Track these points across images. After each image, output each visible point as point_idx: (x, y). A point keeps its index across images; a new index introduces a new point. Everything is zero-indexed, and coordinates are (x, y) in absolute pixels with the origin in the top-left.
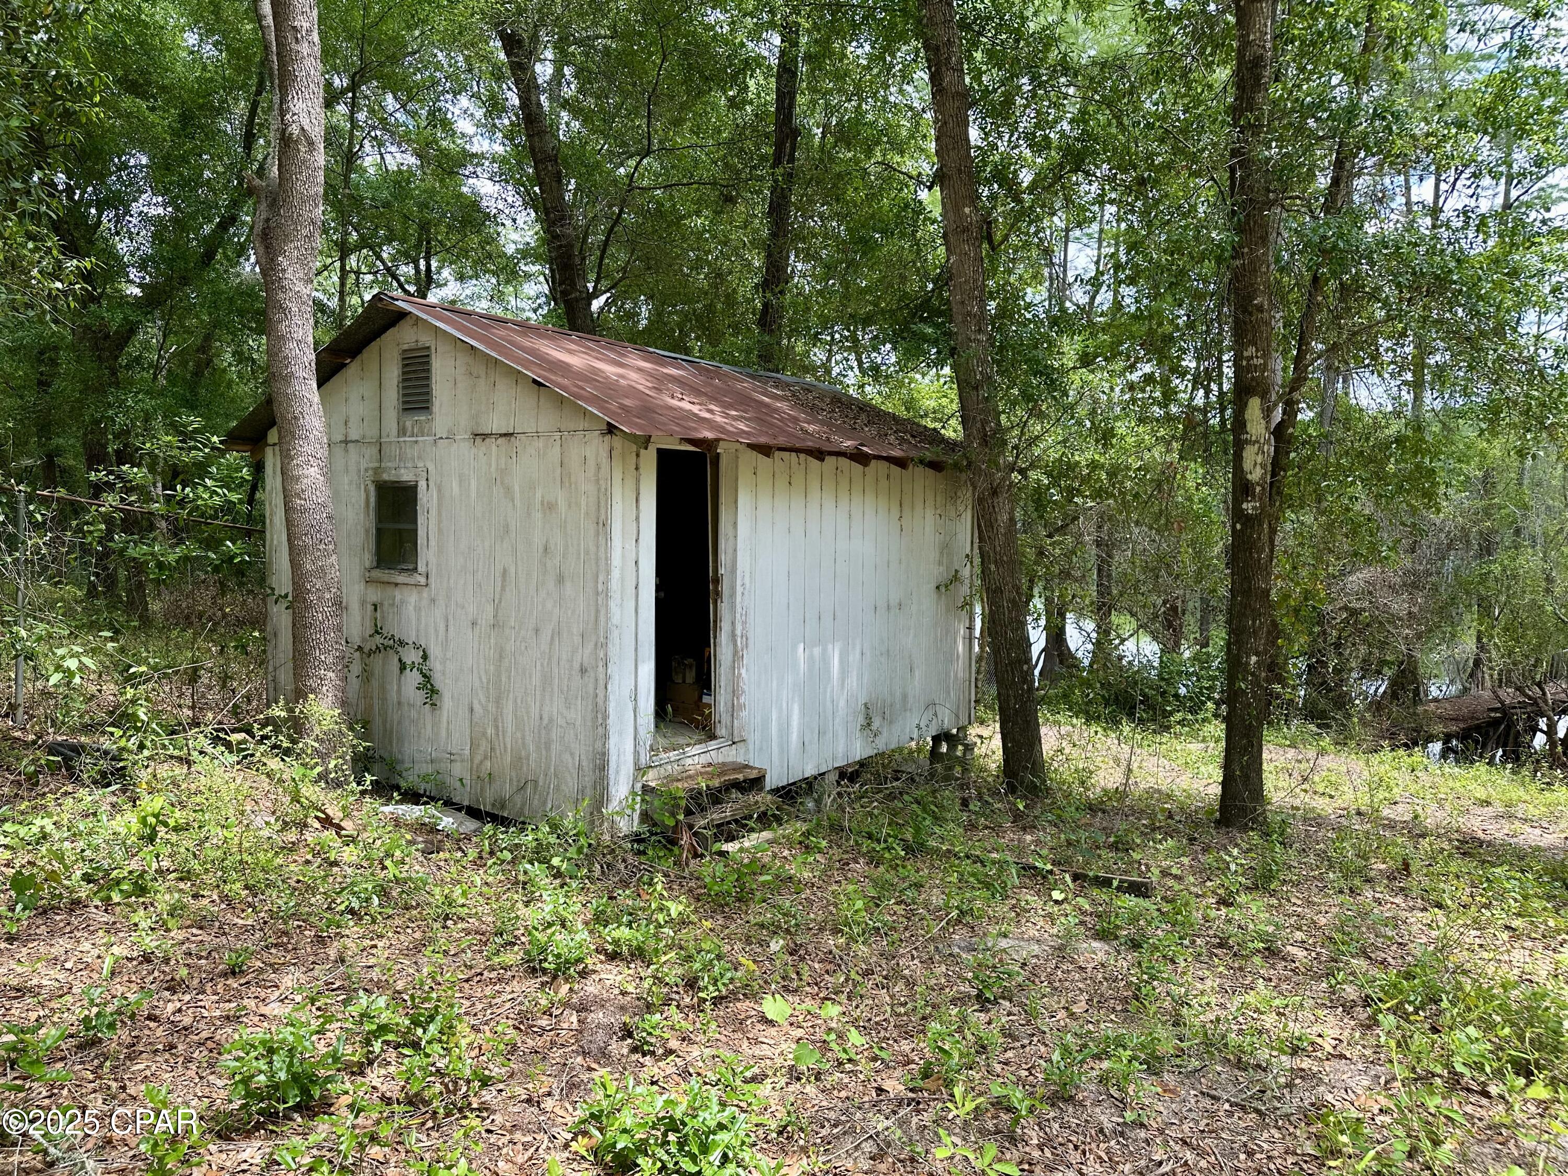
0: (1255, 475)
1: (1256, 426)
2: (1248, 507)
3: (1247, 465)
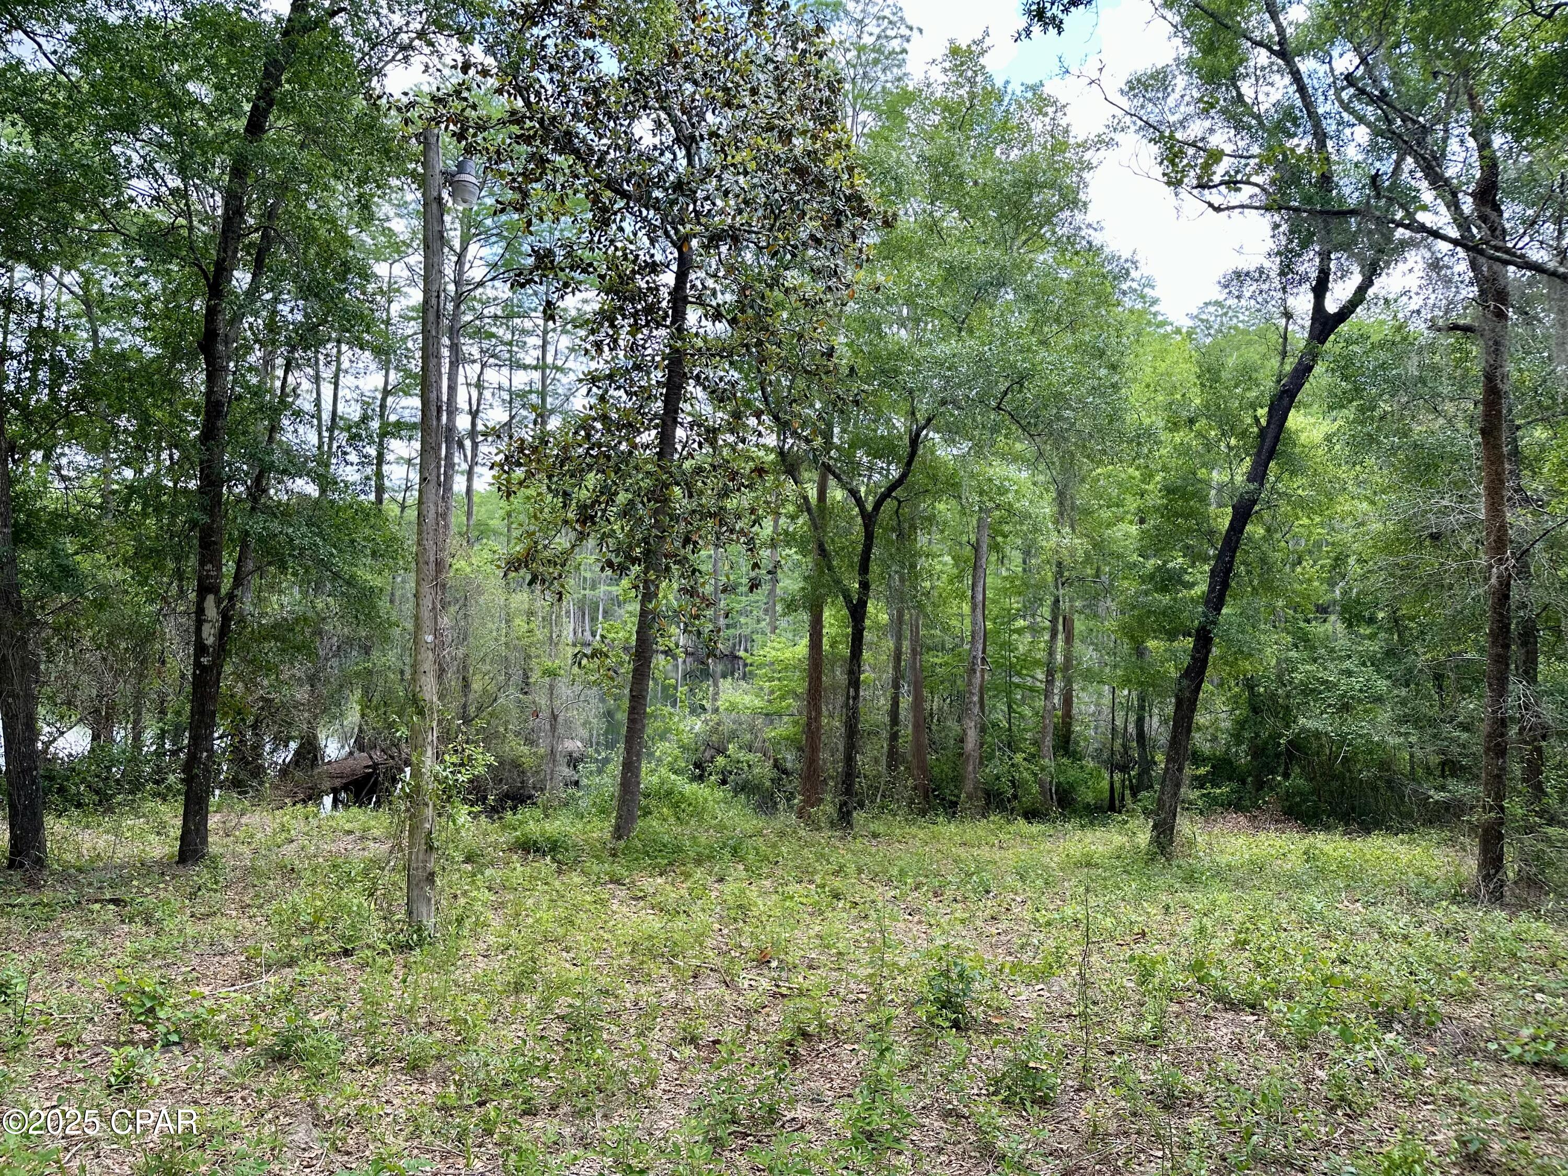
0: (210, 641)
1: (211, 611)
2: (205, 660)
3: (205, 635)
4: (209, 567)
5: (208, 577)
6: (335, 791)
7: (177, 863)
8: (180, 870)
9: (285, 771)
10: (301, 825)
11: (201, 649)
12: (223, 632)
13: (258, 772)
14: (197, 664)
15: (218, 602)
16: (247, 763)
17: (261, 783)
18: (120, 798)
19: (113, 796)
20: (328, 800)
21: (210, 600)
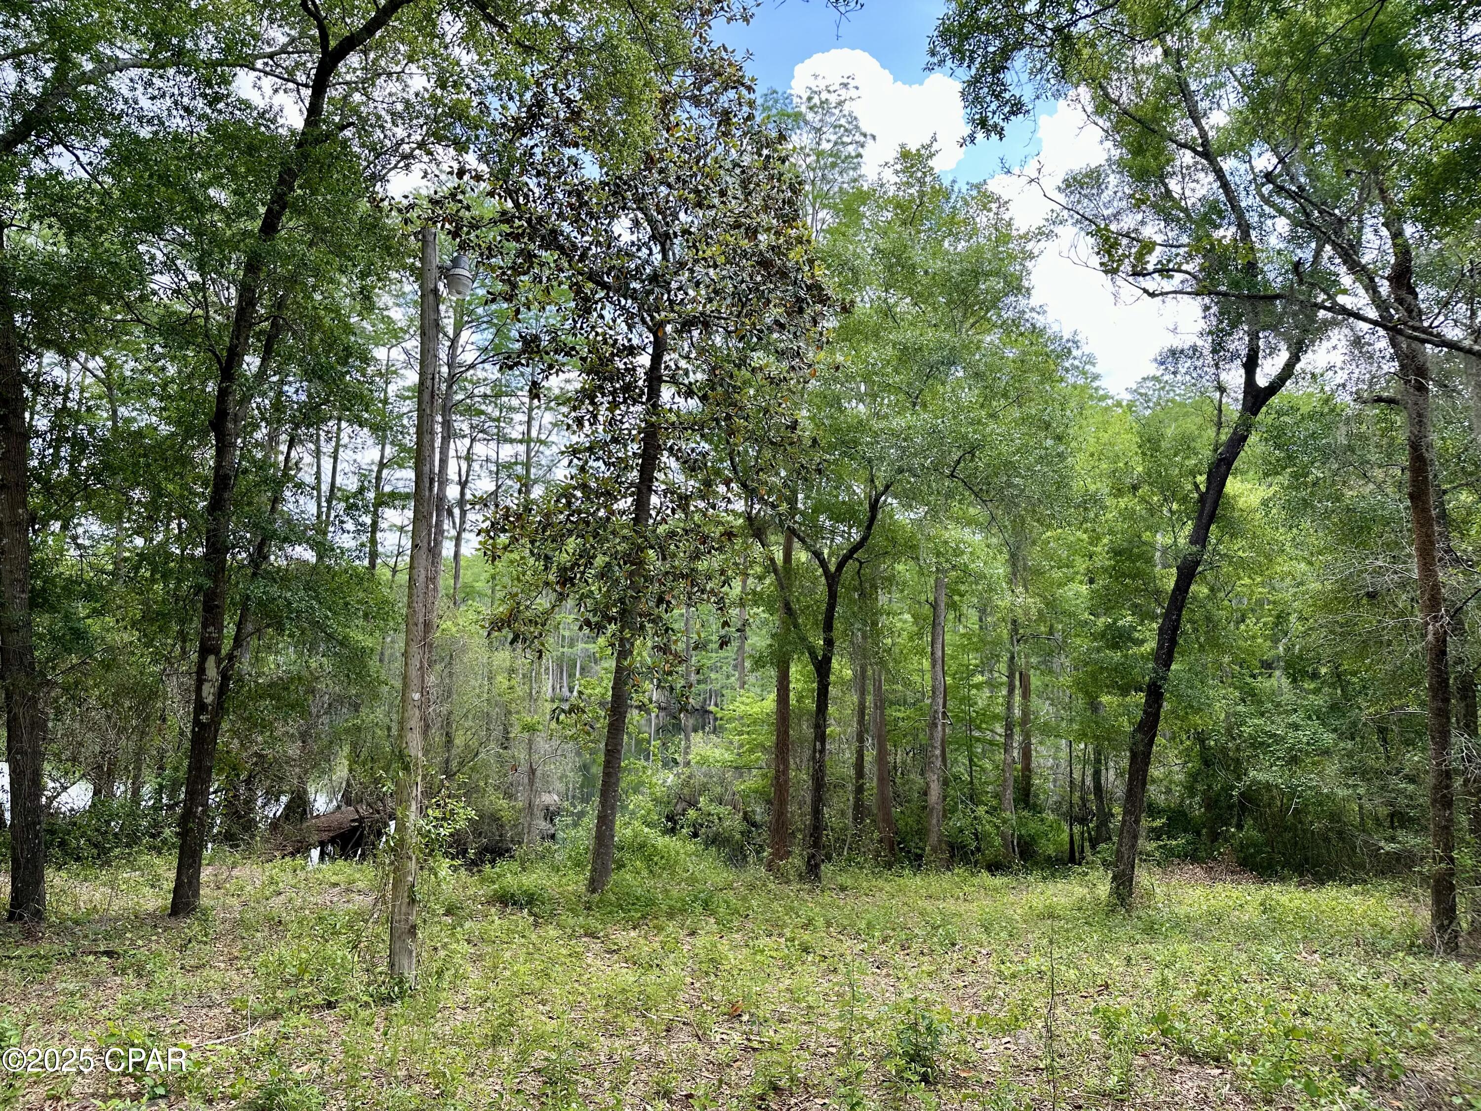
0: (209, 700)
1: (212, 671)
2: (203, 718)
3: (204, 694)
4: (211, 629)
5: (209, 639)
6: (322, 844)
7: (170, 915)
8: (172, 923)
9: (275, 825)
10: (288, 877)
11: (201, 706)
12: (222, 690)
13: (249, 826)
14: (196, 722)
15: (218, 663)
16: (240, 817)
17: (253, 837)
18: (117, 851)
19: (111, 849)
20: (315, 853)
21: (211, 661)
